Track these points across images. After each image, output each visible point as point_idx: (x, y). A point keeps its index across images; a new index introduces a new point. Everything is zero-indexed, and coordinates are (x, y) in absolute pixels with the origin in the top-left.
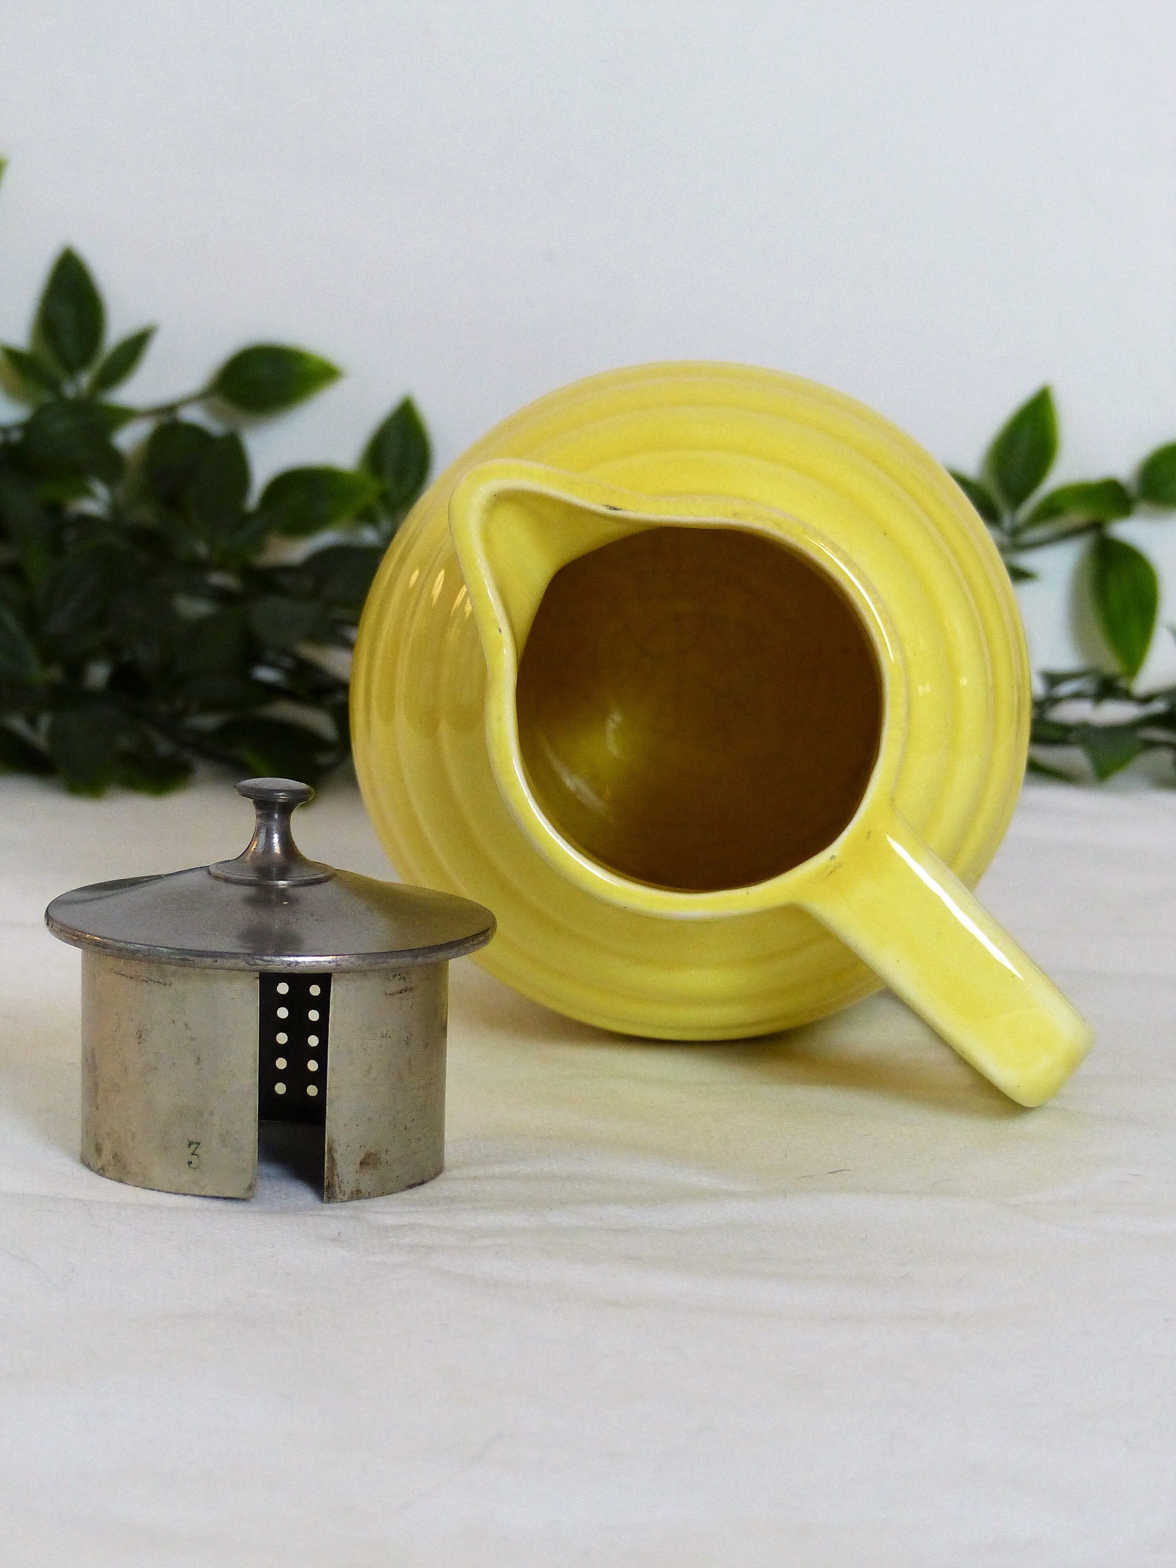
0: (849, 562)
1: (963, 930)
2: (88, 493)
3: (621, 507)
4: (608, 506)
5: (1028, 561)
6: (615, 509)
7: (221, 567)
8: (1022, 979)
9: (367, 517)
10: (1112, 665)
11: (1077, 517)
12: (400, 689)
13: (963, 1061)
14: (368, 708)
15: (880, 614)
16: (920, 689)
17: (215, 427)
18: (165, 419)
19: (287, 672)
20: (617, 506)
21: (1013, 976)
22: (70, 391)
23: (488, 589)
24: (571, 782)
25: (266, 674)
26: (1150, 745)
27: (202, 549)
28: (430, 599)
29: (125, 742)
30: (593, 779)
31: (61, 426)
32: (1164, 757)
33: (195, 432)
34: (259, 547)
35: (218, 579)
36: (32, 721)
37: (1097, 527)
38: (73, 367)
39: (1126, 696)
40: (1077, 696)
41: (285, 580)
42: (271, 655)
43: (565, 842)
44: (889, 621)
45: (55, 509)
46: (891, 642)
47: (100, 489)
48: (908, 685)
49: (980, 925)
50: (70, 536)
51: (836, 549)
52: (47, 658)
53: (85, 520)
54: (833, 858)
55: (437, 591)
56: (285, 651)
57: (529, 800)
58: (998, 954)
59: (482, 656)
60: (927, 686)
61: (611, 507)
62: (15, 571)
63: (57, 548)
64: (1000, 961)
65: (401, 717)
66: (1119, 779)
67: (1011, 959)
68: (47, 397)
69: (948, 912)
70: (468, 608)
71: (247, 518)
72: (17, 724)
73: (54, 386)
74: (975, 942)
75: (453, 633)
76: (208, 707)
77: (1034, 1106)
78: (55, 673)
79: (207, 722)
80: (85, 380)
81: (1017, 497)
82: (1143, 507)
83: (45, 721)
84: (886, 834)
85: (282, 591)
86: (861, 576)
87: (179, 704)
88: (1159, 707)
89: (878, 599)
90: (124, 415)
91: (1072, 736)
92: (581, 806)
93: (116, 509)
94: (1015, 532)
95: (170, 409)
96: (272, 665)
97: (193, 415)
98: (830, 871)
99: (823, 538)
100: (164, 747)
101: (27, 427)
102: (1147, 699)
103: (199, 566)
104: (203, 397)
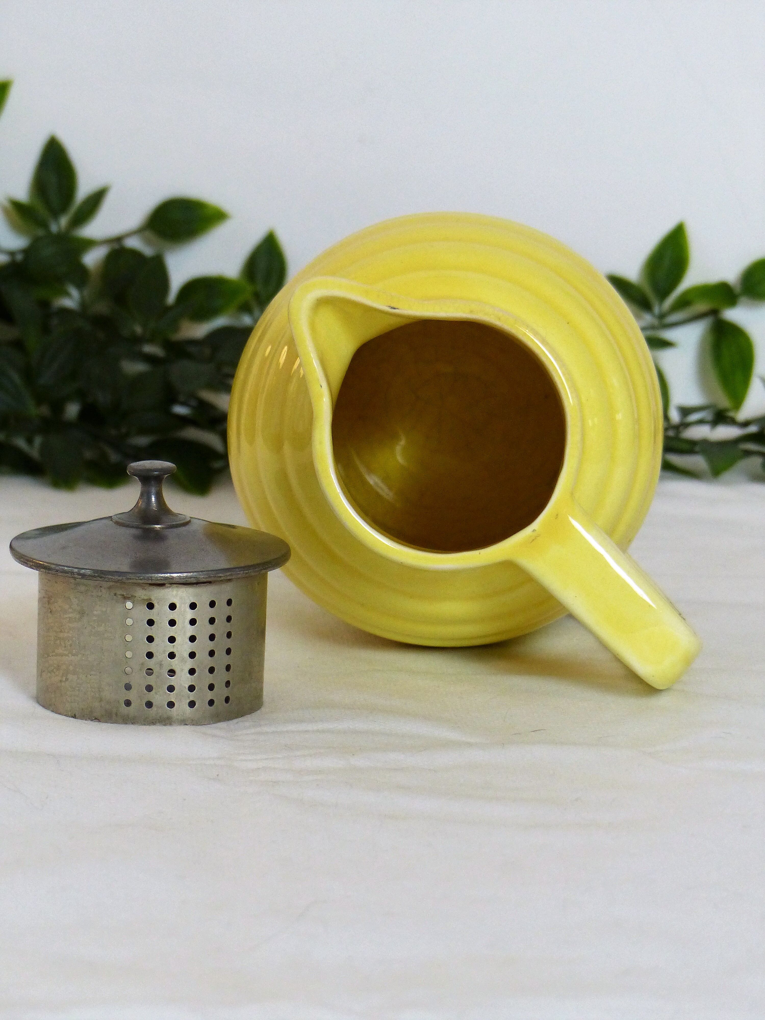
0: (544, 342)
1: (618, 577)
2: (68, 294)
3: (398, 308)
4: (389, 306)
5: (669, 335)
6: (394, 309)
7: (151, 341)
8: (655, 608)
9: (246, 308)
10: (724, 402)
11: (701, 307)
12: (259, 422)
13: (618, 659)
14: (239, 434)
15: (564, 375)
16: (590, 422)
17: (148, 251)
18: (116, 246)
19: (193, 408)
20: (396, 307)
21: (650, 606)
22: (54, 228)
23: (313, 360)
24: (372, 480)
25: (180, 410)
26: (748, 453)
27: (138, 330)
28: (278, 364)
29: (88, 454)
30: (386, 479)
31: (48, 251)
32: (757, 461)
33: (135, 254)
34: (176, 329)
35: (149, 349)
36: (30, 441)
37: (714, 313)
38: (56, 213)
39: (732, 422)
40: (701, 422)
41: (192, 349)
42: (182, 398)
43: (363, 521)
44: (570, 379)
45: (45, 304)
46: (571, 393)
47: (74, 292)
48: (583, 420)
49: (628, 573)
50: (55, 321)
51: (536, 333)
52: (39, 400)
53: (65, 311)
54: (534, 531)
55: (282, 360)
56: (193, 395)
57: (340, 494)
58: (640, 592)
59: (310, 404)
60: (596, 420)
61: (391, 307)
62: (18, 345)
63: (46, 329)
64: (641, 596)
65: (259, 440)
66: (726, 476)
67: (648, 595)
68: (40, 232)
69: (607, 565)
70: (302, 372)
71: (168, 309)
72: (20, 443)
73: (44, 225)
74: (625, 585)
75: (292, 387)
76: (142, 431)
77: (664, 688)
78: (45, 410)
79: (142, 441)
80: (64, 221)
81: (663, 294)
82: (743, 300)
83: (38, 440)
84: (568, 515)
85: (189, 356)
86: (553, 351)
87: (124, 430)
88: (753, 429)
89: (563, 365)
90: (89, 244)
91: (697, 448)
92: (378, 495)
93: (83, 304)
94: (662, 316)
95: (119, 240)
96: (184, 404)
97: (133, 243)
98: (533, 540)
99: (528, 326)
100: (114, 457)
101: (26, 252)
102: (746, 424)
103: (137, 340)
104: (139, 231)
